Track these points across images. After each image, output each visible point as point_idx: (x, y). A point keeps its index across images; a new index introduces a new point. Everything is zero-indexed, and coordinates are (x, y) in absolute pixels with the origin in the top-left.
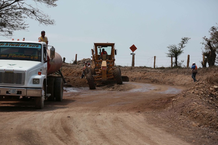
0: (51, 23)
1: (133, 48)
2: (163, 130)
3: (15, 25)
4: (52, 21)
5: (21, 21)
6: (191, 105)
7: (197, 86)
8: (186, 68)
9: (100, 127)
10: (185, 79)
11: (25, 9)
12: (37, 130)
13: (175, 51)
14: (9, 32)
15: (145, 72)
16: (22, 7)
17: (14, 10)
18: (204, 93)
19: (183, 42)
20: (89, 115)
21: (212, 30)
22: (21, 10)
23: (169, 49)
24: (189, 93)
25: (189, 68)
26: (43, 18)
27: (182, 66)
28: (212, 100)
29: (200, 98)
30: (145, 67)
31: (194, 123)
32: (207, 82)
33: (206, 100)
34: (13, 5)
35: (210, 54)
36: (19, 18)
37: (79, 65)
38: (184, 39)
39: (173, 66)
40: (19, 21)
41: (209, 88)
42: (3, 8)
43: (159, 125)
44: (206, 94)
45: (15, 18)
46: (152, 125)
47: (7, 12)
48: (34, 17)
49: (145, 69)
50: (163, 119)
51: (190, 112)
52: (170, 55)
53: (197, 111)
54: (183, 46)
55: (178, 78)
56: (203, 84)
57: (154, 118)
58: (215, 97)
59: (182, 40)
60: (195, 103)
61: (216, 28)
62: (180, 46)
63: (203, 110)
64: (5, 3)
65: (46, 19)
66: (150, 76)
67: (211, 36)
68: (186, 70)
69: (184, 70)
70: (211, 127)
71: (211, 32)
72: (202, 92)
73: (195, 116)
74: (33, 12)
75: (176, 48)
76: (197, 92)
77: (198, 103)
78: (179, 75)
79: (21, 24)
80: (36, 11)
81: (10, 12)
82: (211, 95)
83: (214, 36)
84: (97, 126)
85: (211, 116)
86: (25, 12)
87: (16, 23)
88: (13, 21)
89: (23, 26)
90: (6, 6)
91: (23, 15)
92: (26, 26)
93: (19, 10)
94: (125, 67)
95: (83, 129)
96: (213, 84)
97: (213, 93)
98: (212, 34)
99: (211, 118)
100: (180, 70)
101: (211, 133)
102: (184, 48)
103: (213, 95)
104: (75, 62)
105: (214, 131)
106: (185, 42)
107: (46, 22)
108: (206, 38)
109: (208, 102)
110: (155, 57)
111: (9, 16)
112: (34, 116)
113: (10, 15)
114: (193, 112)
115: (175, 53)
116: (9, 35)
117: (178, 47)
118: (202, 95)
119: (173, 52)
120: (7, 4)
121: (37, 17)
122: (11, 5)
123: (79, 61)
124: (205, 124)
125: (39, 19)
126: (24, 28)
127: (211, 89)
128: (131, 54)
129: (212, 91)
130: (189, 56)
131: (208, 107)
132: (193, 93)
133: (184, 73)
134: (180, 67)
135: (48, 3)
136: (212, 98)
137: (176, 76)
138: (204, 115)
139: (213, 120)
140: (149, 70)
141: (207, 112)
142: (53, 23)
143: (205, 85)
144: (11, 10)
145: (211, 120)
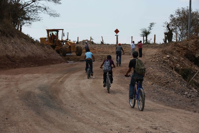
0: (58, 16)
1: (117, 31)
2: (126, 88)
3: (33, 18)
4: (59, 14)
5: (37, 16)
6: (148, 70)
7: (154, 56)
8: (153, 44)
9: (81, 88)
10: (152, 52)
11: (40, 7)
12: (35, 92)
13: (145, 32)
14: (30, 23)
15: (125, 47)
16: (38, 6)
17: (32, 8)
18: (159, 61)
19: (151, 26)
20: (76, 79)
21: (171, 17)
22: (36, 8)
23: (141, 31)
24: (148, 61)
25: (155, 44)
26: (52, 13)
27: (151, 43)
28: (165, 65)
29: (156, 64)
30: (125, 44)
31: (148, 82)
32: (162, 53)
33: (160, 66)
34: (32, 4)
35: (169, 33)
36: (36, 14)
37: (80, 44)
38: (151, 24)
39: (145, 42)
40: (36, 16)
41: (163, 57)
42: (25, 6)
43: (124, 85)
44: (160, 62)
45: (33, 14)
46: (119, 85)
47: (28, 9)
48: (46, 12)
49: (125, 46)
50: (128, 80)
51: (146, 74)
52: (142, 35)
53: (151, 73)
54: (151, 28)
55: (147, 51)
56: (159, 54)
57: (122, 80)
58: (167, 63)
59: (150, 25)
60: (151, 68)
61: (173, 15)
62: (149, 29)
63: (155, 73)
64: (26, 3)
65: (54, 13)
66: (128, 51)
67: (170, 21)
68: (153, 45)
69: (152, 45)
70: (160, 85)
71: (171, 18)
72: (158, 60)
73: (150, 77)
74: (45, 9)
75: (146, 30)
76: (154, 60)
77: (153, 68)
78: (148, 49)
79: (37, 17)
80: (47, 8)
81: (29, 10)
82: (164, 62)
83: (172, 21)
84: (79, 87)
85: (160, 77)
86: (40, 9)
87: (34, 17)
88: (32, 16)
89: (39, 19)
90: (27, 6)
91: (38, 11)
92: (40, 19)
93: (35, 8)
94: (112, 45)
95: (69, 90)
96: (166, 54)
97: (165, 61)
98: (171, 19)
99: (160, 78)
100: (149, 45)
101: (159, 89)
102: (151, 30)
103: (165, 62)
104: (78, 43)
105: (162, 88)
106: (152, 26)
107: (54, 15)
108: (167, 22)
109: (162, 67)
110: (132, 37)
111: (29, 13)
112: (37, 81)
113: (30, 11)
114: (148, 74)
115: (146, 34)
116: (29, 26)
117: (148, 29)
118: (157, 62)
119: (144, 33)
120: (27, 4)
121: (48, 13)
122: (30, 4)
123: (80, 42)
124: (156, 83)
125: (49, 13)
126: (39, 20)
127: (165, 58)
128: (116, 35)
129: (165, 59)
130: (155, 35)
131: (160, 70)
132: (151, 61)
133: (152, 47)
134: (149, 43)
135: (55, 2)
136: (164, 64)
137: (146, 49)
138: (155, 76)
139: (162, 80)
140: (128, 46)
141: (158, 74)
142: (59, 16)
143: (161, 55)
144: (30, 8)
145: (160, 80)
